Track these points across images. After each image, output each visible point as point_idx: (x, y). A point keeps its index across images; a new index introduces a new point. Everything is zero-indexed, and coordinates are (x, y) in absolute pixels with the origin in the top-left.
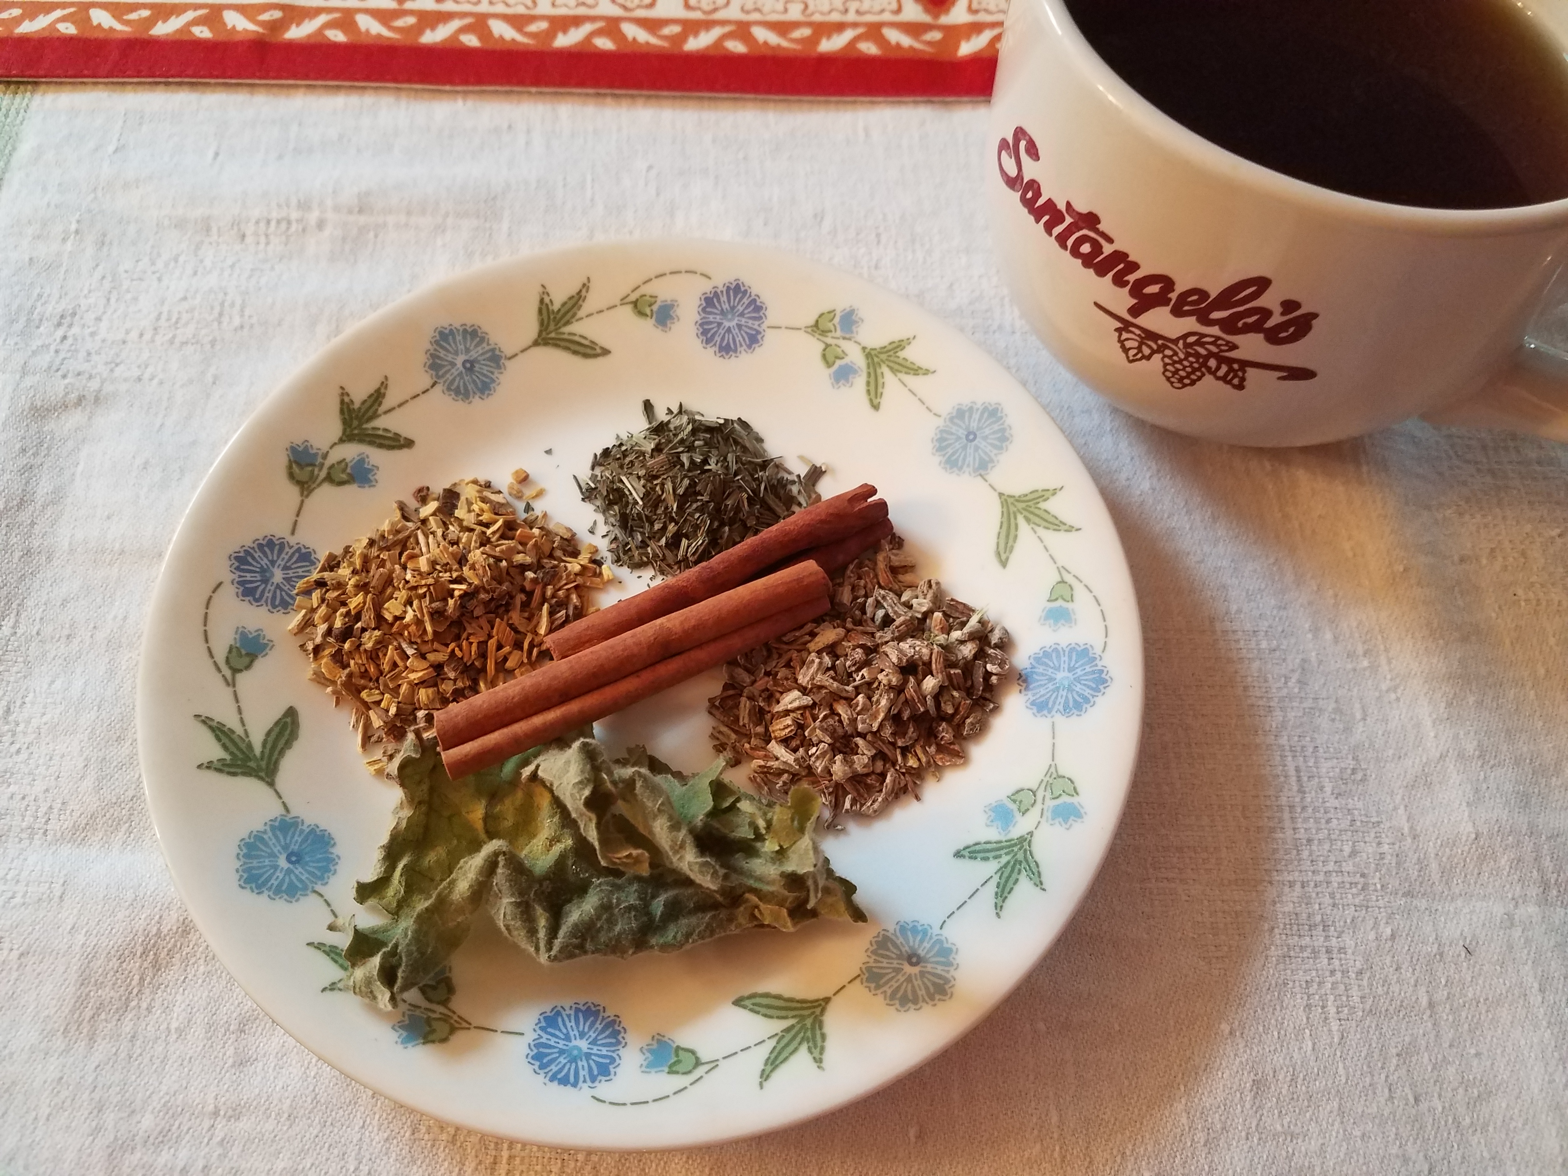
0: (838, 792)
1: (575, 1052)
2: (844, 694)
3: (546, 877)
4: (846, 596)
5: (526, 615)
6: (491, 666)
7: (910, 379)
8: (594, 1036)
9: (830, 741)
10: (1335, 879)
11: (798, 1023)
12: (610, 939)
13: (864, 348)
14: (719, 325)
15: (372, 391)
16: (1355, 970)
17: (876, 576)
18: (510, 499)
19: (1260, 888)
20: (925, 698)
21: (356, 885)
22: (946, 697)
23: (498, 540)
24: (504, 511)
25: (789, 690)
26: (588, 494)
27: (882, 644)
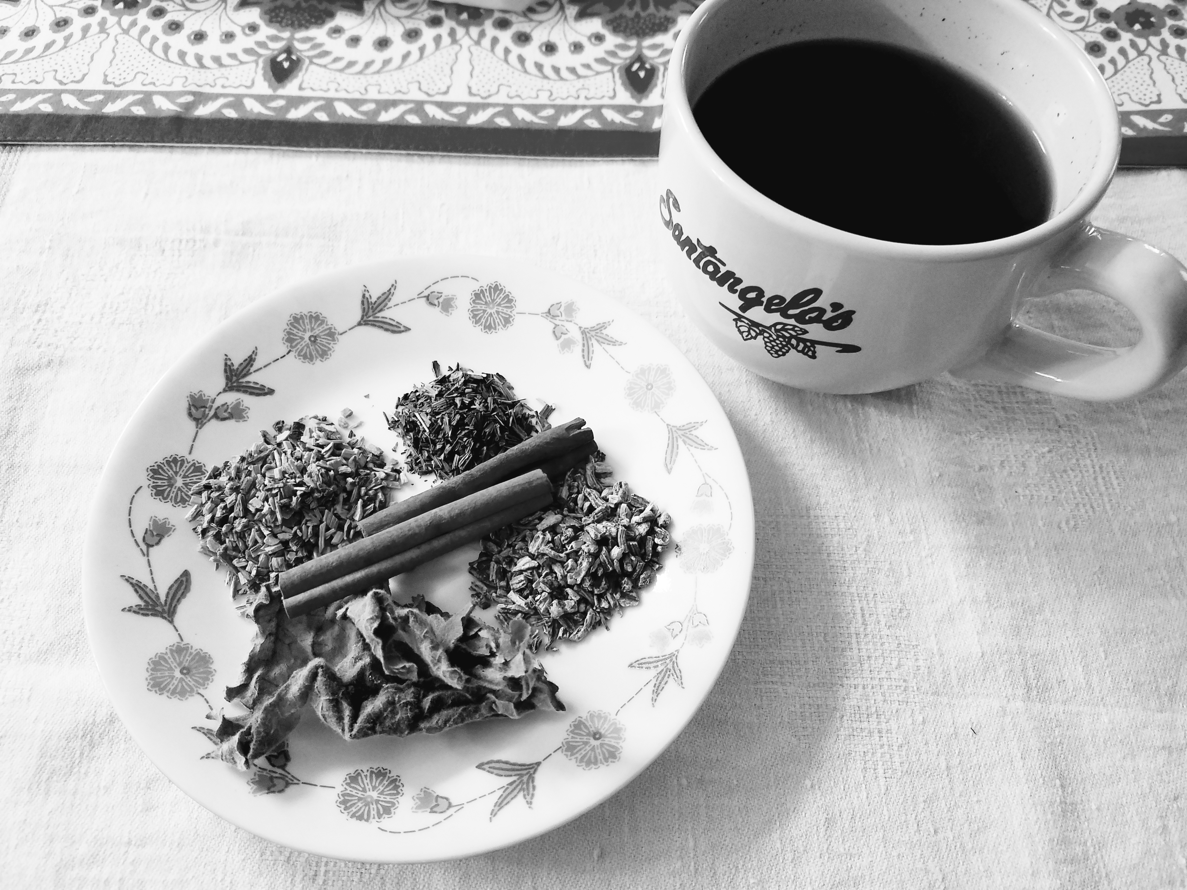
0: (555, 625)
1: (369, 800)
2: (559, 559)
3: (351, 683)
4: (564, 493)
5: (346, 507)
6: (321, 543)
7: (610, 348)
8: (382, 789)
9: (549, 591)
10: (886, 683)
11: (518, 779)
12: (393, 724)
13: (580, 328)
14: (484, 311)
15: (246, 357)
16: (898, 745)
17: (585, 479)
18: (340, 429)
19: (835, 689)
20: (613, 561)
21: (226, 689)
22: (627, 561)
23: (329, 457)
24: (334, 437)
25: (523, 557)
26: (393, 425)
27: (586, 525)
